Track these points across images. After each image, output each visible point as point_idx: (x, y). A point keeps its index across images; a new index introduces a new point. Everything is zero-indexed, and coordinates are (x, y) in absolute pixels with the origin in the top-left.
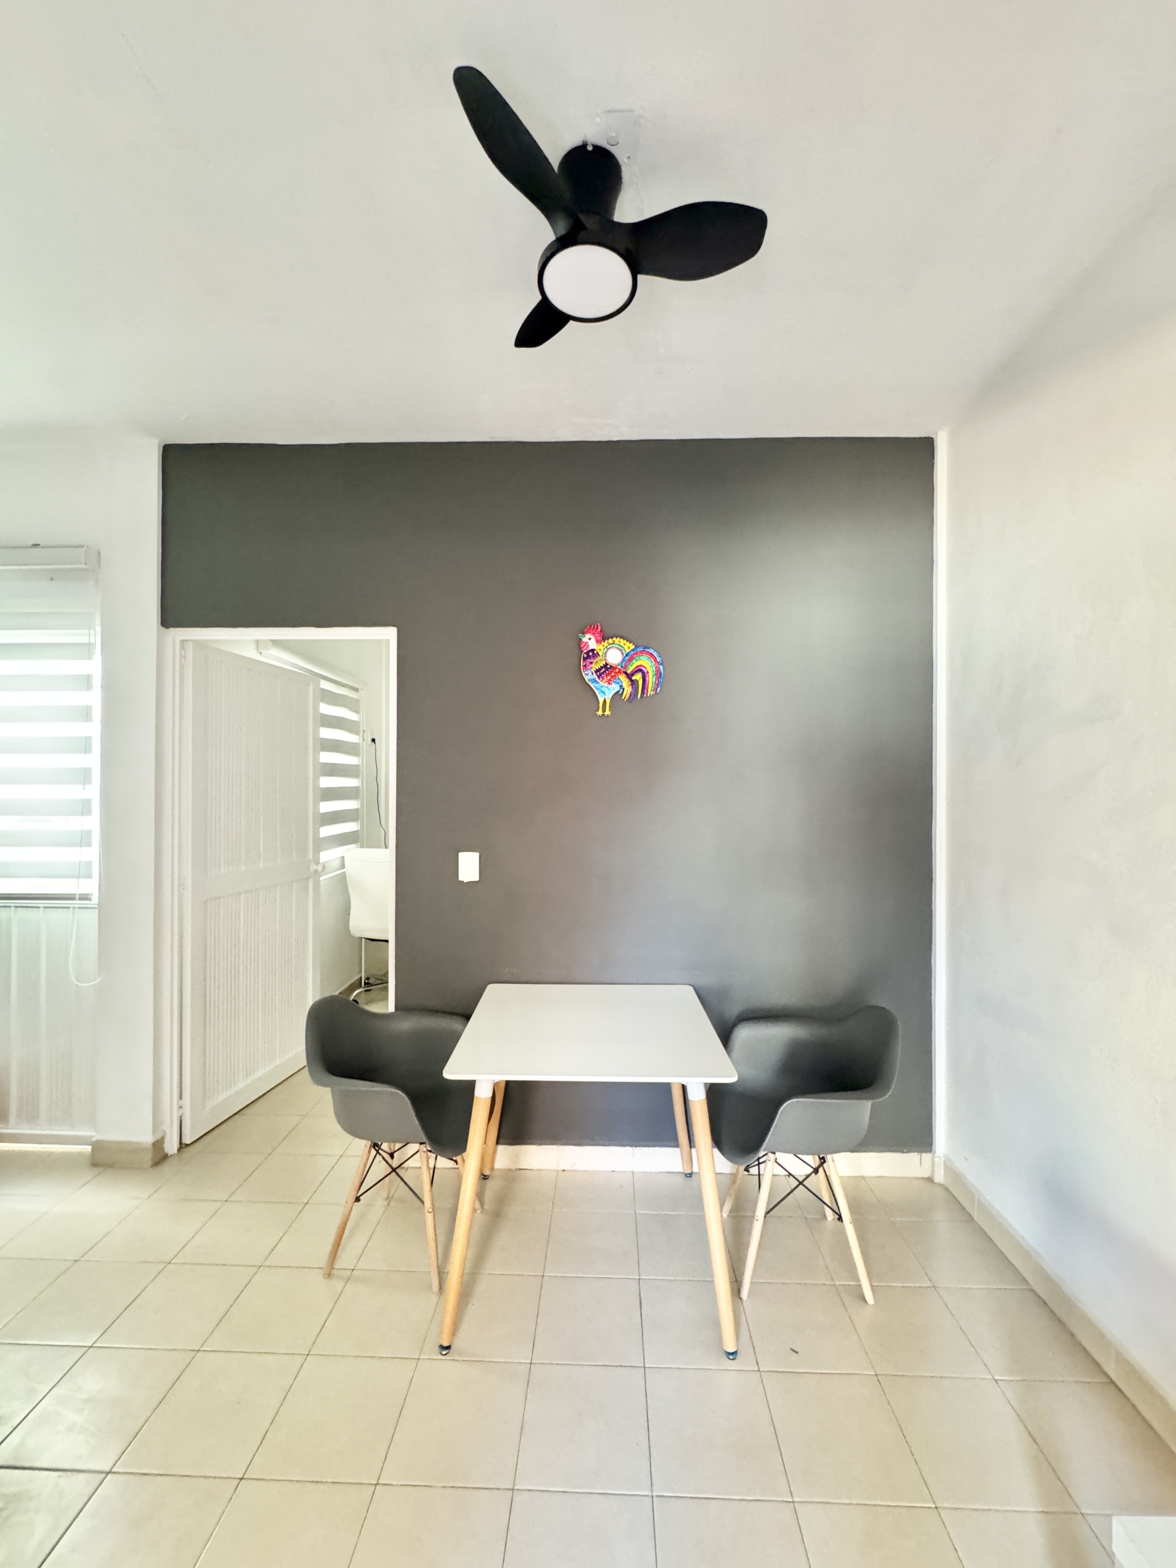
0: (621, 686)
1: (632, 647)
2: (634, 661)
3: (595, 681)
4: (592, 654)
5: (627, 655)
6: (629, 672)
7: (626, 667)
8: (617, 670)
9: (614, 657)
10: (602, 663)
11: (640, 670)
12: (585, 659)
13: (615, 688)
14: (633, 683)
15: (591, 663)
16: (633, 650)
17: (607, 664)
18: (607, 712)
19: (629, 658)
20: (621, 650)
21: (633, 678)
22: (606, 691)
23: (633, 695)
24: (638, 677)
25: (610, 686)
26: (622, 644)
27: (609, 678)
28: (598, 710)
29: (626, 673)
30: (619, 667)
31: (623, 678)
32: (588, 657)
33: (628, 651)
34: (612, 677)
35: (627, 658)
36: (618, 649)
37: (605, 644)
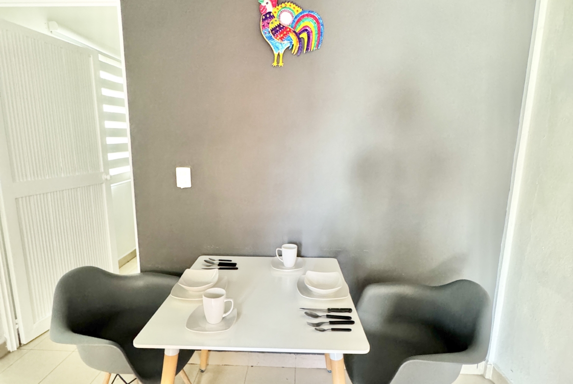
0: (291, 43)
1: (300, 10)
2: (301, 22)
3: (270, 38)
4: (269, 16)
5: (296, 17)
6: (297, 31)
7: (295, 28)
8: (288, 30)
9: (286, 19)
10: (276, 24)
11: (306, 30)
12: (263, 20)
13: (286, 44)
14: (300, 40)
15: (268, 23)
16: (301, 13)
17: (280, 24)
18: (281, 64)
19: (298, 19)
20: (291, 13)
21: (301, 36)
22: (280, 46)
23: (300, 49)
24: (304, 35)
25: (283, 42)
26: (292, 8)
27: (282, 35)
28: (274, 62)
29: (294, 32)
30: (290, 27)
31: (292, 36)
32: (266, 18)
33: (297, 14)
34: (284, 35)
35: (296, 20)
36: (289, 12)
37: (279, 7)
